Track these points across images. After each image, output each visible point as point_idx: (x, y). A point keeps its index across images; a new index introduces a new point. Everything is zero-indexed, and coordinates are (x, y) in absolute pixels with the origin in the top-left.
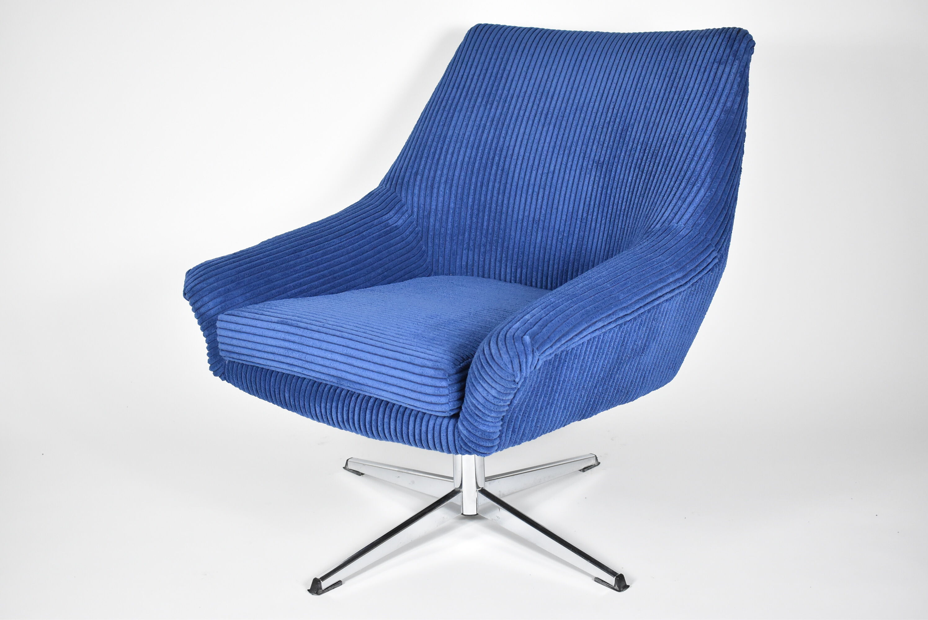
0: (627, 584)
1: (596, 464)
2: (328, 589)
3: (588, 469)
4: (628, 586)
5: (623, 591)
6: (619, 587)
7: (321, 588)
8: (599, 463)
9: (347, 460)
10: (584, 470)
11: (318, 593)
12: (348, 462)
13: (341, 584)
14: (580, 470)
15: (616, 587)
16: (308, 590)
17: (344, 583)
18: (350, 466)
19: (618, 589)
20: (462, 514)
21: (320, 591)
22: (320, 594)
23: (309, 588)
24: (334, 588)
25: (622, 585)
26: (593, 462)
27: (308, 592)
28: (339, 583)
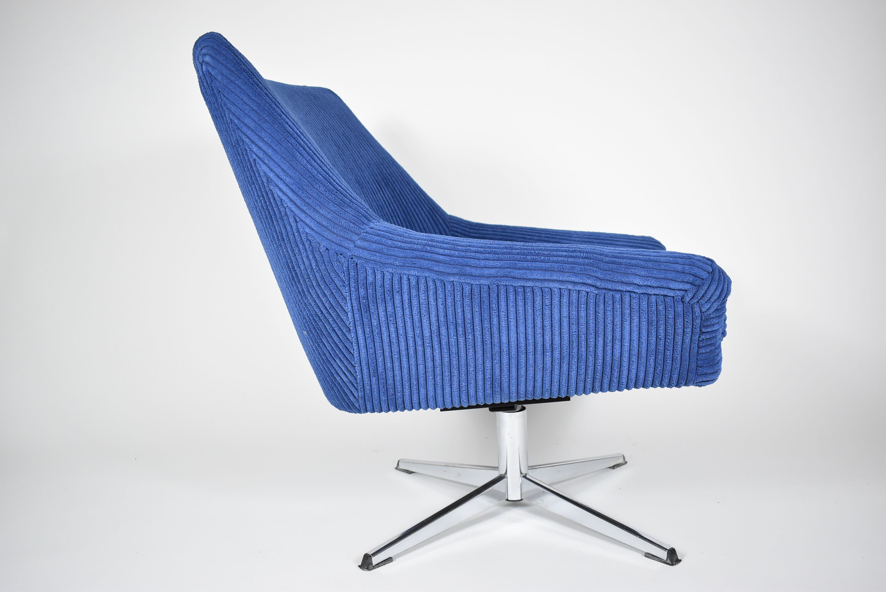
0: (679, 559)
1: (624, 463)
2: (379, 565)
3: (617, 467)
4: (680, 561)
5: (676, 564)
6: (672, 561)
7: (372, 564)
8: (626, 462)
9: (399, 461)
10: (614, 467)
11: (368, 569)
12: (400, 463)
13: (392, 561)
14: (610, 468)
15: (669, 561)
16: (359, 566)
17: (395, 560)
18: (401, 466)
19: (670, 563)
20: (507, 500)
21: (371, 566)
22: (370, 570)
23: (360, 565)
24: (384, 565)
25: (675, 559)
26: (621, 461)
27: (359, 568)
28: (389, 560)
